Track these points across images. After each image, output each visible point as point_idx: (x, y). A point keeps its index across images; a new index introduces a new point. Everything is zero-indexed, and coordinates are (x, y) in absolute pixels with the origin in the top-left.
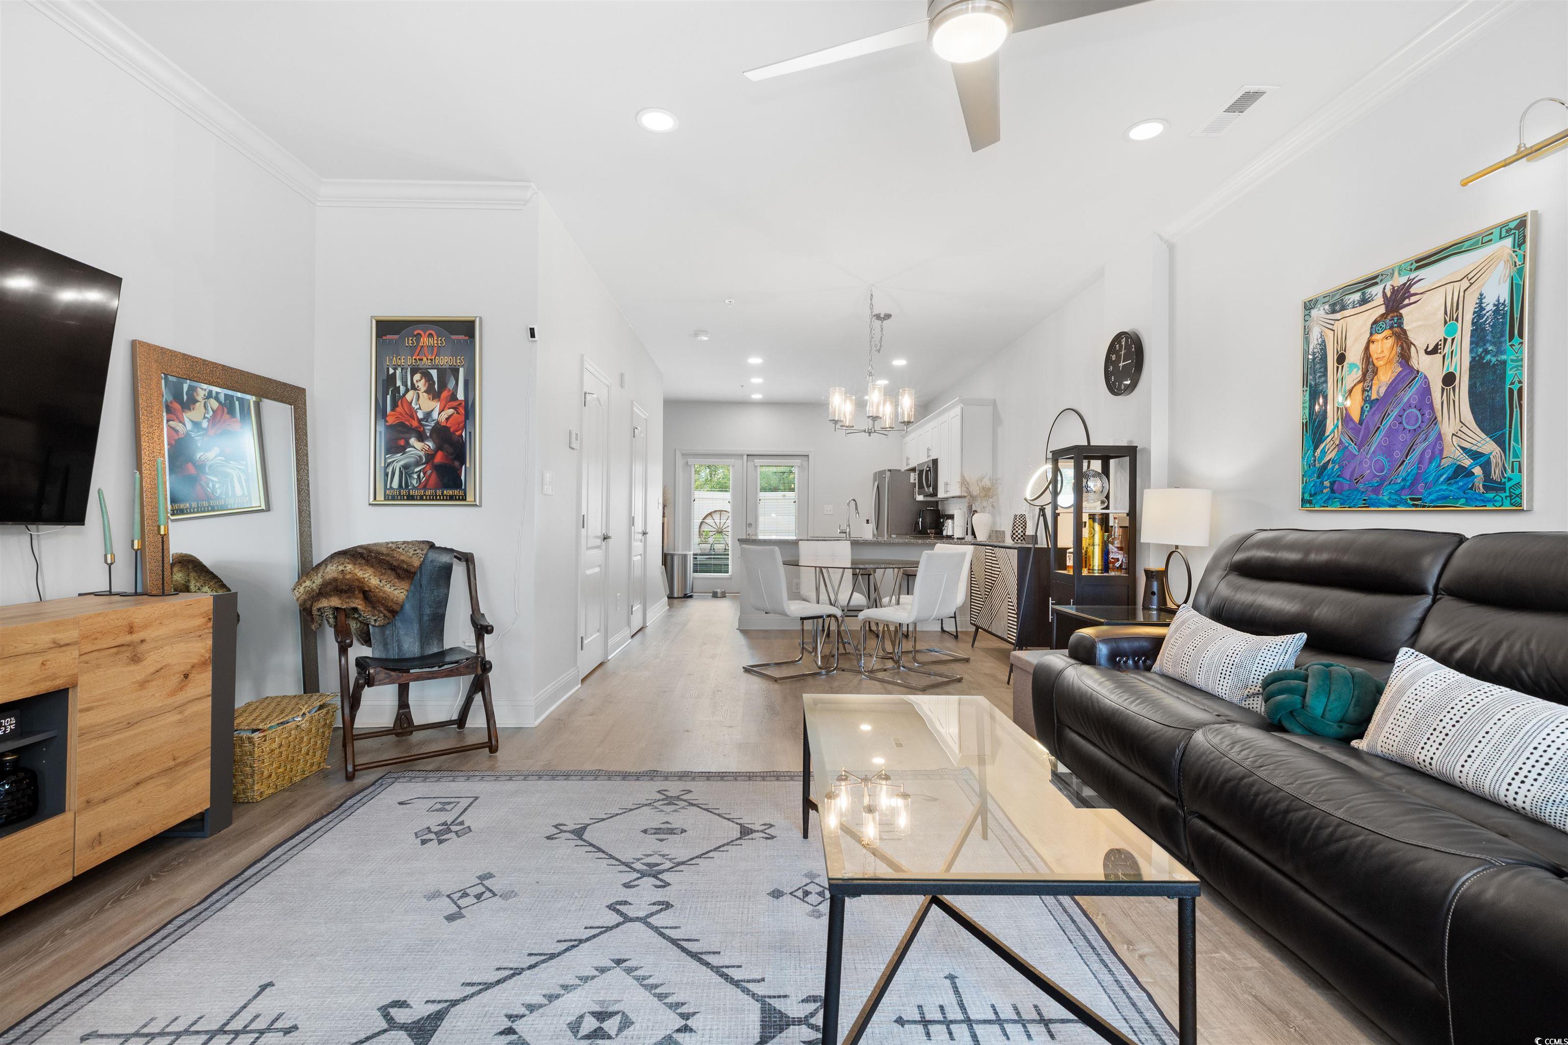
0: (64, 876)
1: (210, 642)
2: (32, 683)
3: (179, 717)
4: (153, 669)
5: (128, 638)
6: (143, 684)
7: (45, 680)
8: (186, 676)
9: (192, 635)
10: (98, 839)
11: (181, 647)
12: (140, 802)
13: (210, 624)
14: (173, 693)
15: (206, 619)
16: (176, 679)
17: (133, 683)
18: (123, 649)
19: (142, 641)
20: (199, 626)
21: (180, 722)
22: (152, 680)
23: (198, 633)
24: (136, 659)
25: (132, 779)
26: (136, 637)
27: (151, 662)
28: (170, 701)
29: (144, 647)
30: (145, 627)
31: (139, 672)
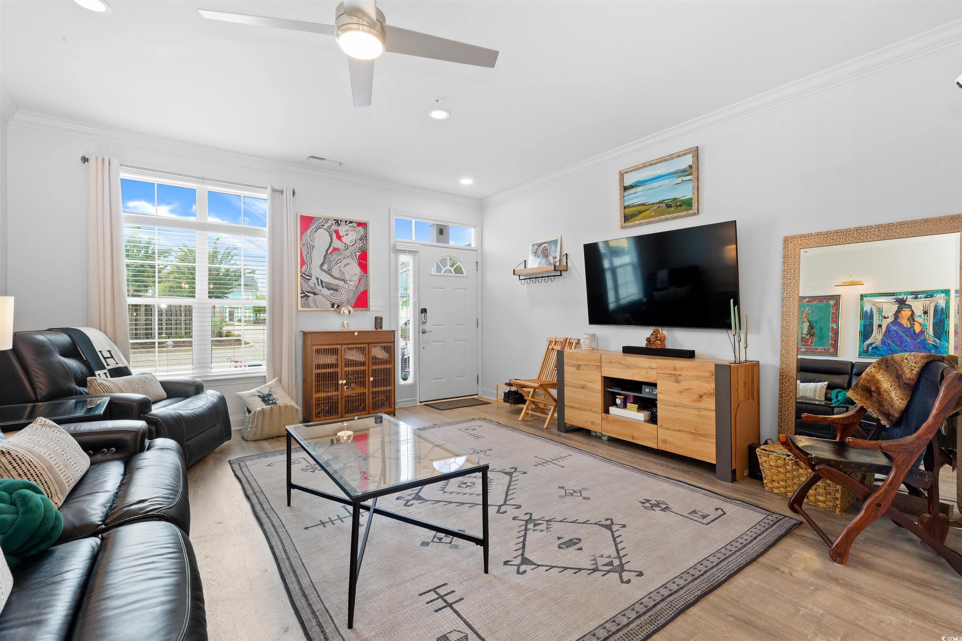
0: (654, 446)
1: (713, 386)
2: (644, 378)
3: (698, 413)
4: (685, 388)
5: (674, 372)
6: (681, 392)
7: (647, 378)
8: (701, 397)
9: (704, 379)
10: (665, 441)
11: (697, 383)
12: (680, 438)
13: (714, 377)
14: (694, 401)
15: (710, 374)
16: (695, 397)
17: (677, 390)
18: (673, 376)
19: (680, 375)
20: (707, 376)
21: (698, 415)
22: (685, 392)
23: (706, 379)
24: (677, 381)
25: (677, 427)
26: (677, 373)
27: (684, 385)
28: (693, 404)
29: (680, 378)
30: (681, 370)
31: (679, 387)
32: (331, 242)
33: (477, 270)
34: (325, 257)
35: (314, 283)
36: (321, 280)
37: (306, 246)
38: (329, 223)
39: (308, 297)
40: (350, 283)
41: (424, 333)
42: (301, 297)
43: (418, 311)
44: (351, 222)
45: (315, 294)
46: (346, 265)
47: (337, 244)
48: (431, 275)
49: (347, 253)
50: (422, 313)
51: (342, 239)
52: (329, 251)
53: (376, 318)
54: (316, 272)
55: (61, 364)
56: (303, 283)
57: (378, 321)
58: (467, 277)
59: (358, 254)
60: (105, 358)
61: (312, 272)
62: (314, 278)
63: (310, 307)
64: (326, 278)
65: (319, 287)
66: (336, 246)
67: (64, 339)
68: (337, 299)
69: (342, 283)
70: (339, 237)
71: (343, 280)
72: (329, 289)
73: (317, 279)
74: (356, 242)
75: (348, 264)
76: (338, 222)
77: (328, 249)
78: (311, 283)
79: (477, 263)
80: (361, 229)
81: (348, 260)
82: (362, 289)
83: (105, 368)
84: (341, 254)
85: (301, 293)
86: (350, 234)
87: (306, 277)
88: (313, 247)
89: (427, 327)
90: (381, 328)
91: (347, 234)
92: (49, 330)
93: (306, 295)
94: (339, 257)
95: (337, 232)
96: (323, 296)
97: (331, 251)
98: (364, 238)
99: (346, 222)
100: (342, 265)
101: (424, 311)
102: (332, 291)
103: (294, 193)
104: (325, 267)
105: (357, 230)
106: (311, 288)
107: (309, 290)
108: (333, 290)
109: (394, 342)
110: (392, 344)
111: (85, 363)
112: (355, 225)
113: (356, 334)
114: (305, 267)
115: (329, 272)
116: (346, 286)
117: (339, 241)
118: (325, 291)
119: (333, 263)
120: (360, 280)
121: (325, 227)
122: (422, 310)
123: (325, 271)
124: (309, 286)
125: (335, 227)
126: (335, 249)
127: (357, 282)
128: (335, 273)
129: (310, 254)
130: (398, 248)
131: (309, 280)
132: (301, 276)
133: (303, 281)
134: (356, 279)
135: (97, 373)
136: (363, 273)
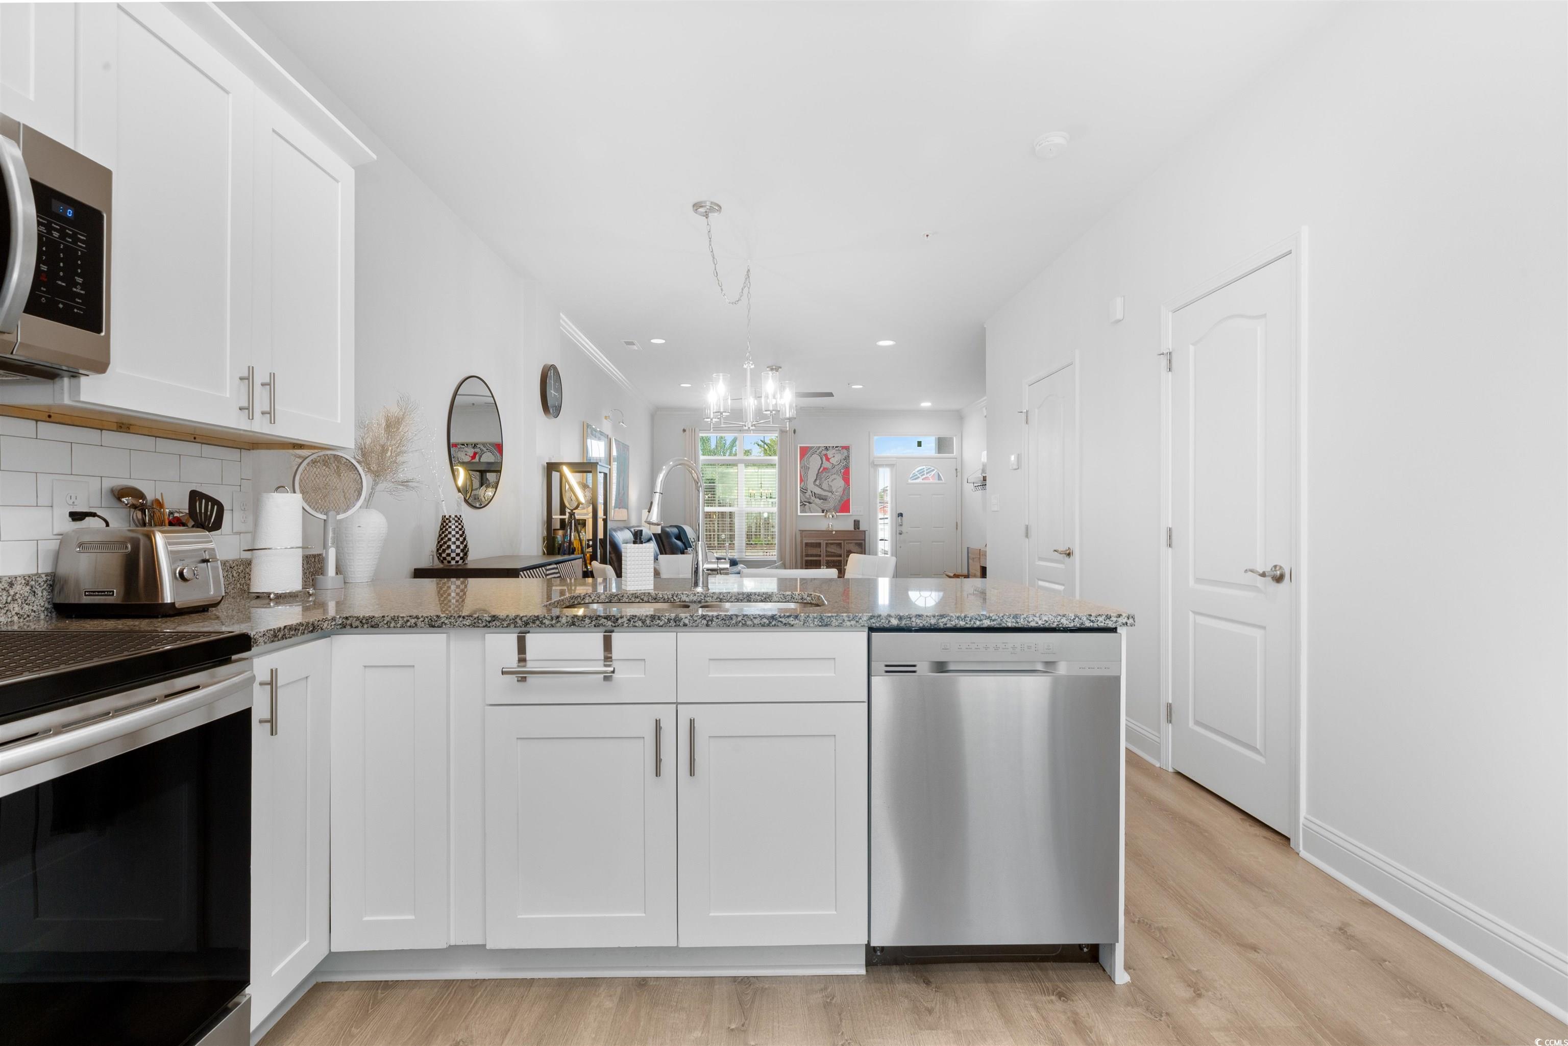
32: (822, 463)
33: (957, 476)
34: (817, 475)
35: (809, 495)
36: (814, 493)
37: (804, 468)
38: (820, 450)
39: (805, 505)
40: (836, 494)
41: (900, 534)
42: (800, 506)
43: (895, 515)
44: (837, 447)
45: (810, 503)
46: (833, 480)
47: (826, 464)
48: (908, 484)
49: (835, 470)
50: (898, 517)
51: (830, 460)
52: (820, 471)
53: (855, 521)
54: (811, 487)
55: (675, 543)
56: (802, 495)
57: (857, 523)
58: (945, 483)
59: (842, 471)
60: (692, 542)
61: (808, 487)
62: (809, 491)
63: (806, 513)
64: (818, 491)
65: (813, 498)
66: (825, 466)
67: (675, 530)
68: (826, 507)
69: (830, 494)
70: (828, 459)
71: (832, 492)
72: (820, 499)
73: (812, 492)
74: (840, 462)
75: (835, 479)
76: (827, 448)
77: (819, 469)
78: (807, 495)
79: (956, 470)
80: (845, 451)
81: (834, 476)
82: (845, 498)
83: (691, 547)
84: (829, 472)
85: (800, 503)
86: (836, 456)
87: (804, 491)
88: (809, 468)
89: (904, 529)
90: (859, 529)
91: (834, 456)
92: (670, 526)
93: (804, 504)
94: (827, 475)
95: (826, 455)
96: (816, 504)
97: (822, 472)
98: (847, 458)
99: (833, 447)
100: (830, 480)
101: (901, 515)
102: (822, 501)
103: (795, 432)
104: (817, 483)
105: (842, 453)
106: (808, 499)
107: (806, 500)
108: (823, 499)
109: (865, 540)
110: (863, 542)
111: (684, 543)
112: (840, 449)
113: (834, 533)
114: (803, 483)
115: (820, 486)
116: (833, 496)
117: (827, 462)
118: (817, 501)
119: (823, 479)
120: (844, 490)
121: (817, 453)
122: (898, 514)
123: (817, 485)
124: (806, 498)
125: (824, 452)
126: (825, 469)
127: (842, 493)
128: (825, 486)
129: (806, 473)
130: (875, 463)
131: (806, 492)
132: (800, 490)
133: (801, 494)
134: (841, 490)
135: (688, 549)
136: (846, 486)
